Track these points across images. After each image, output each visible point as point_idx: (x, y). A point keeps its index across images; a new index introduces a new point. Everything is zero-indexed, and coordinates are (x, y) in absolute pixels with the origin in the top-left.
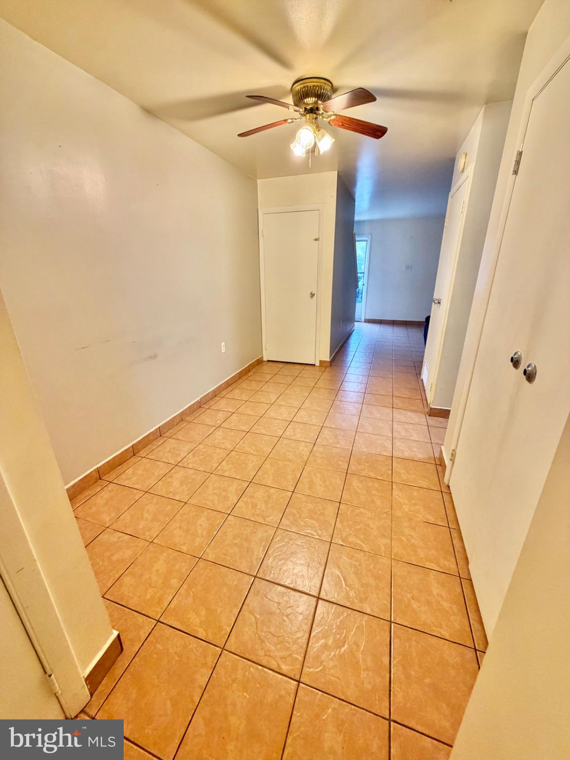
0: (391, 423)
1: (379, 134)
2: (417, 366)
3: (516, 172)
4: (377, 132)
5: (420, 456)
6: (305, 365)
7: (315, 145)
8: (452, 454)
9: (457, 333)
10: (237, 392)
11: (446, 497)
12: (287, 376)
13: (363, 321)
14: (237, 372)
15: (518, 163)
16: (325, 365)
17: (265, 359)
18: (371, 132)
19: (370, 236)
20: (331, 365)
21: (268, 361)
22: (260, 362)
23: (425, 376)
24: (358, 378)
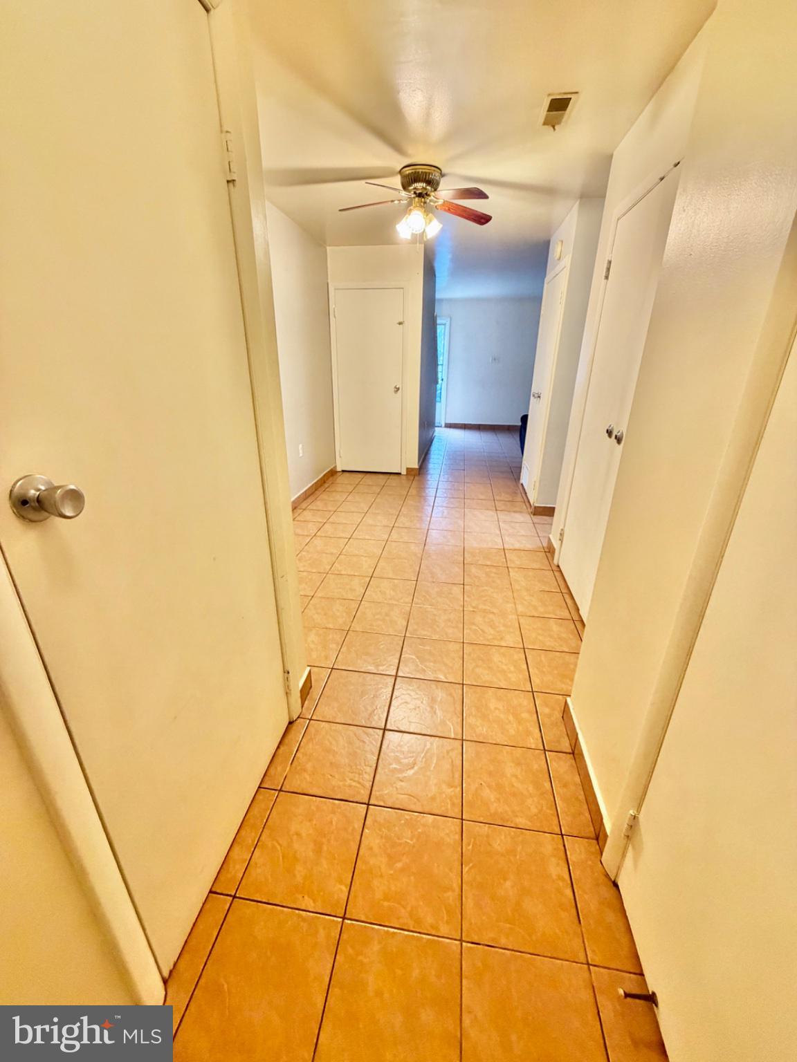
0: (497, 523)
1: (483, 221)
2: (514, 471)
3: (607, 277)
4: (483, 219)
5: (529, 546)
6: (389, 475)
7: (424, 230)
8: (561, 534)
9: (559, 428)
10: (318, 503)
11: (557, 574)
12: (372, 485)
13: (443, 425)
14: (313, 483)
15: (608, 269)
16: (413, 473)
17: (339, 469)
18: (476, 219)
19: (449, 319)
20: (419, 474)
21: (343, 471)
22: (333, 473)
23: (525, 479)
24: (454, 485)
